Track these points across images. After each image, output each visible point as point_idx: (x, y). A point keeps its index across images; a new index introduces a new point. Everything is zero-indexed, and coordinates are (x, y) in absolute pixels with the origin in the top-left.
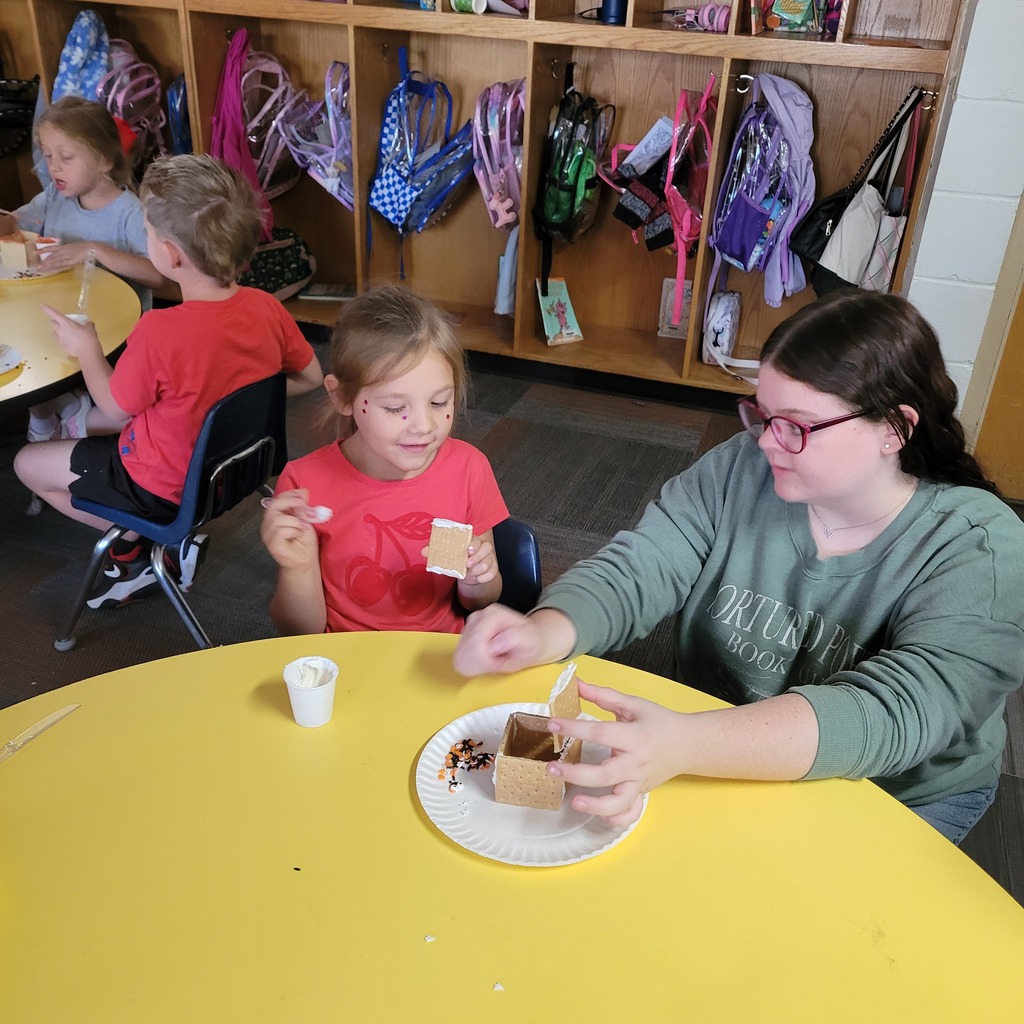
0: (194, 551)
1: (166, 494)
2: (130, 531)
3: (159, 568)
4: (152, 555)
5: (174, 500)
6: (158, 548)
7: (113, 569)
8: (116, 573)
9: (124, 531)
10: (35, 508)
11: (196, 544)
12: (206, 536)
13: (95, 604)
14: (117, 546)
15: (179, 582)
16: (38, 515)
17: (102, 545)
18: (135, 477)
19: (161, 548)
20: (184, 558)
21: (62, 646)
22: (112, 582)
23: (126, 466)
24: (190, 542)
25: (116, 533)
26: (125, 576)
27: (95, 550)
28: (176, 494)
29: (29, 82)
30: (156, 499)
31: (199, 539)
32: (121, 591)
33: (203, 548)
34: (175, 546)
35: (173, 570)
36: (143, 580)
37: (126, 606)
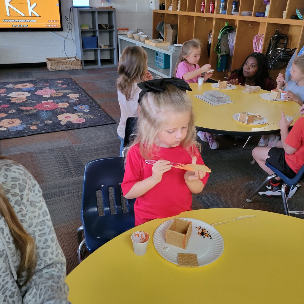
0: (296, 189)
1: (294, 169)
2: (279, 177)
3: (283, 190)
4: (282, 186)
5: (295, 171)
6: (285, 184)
7: (269, 187)
8: (270, 188)
9: (277, 176)
10: (253, 162)
11: (297, 187)
12: (300, 185)
13: (260, 193)
14: (273, 180)
15: (287, 196)
16: (253, 164)
17: (269, 178)
18: (287, 161)
19: (286, 184)
20: (292, 190)
21: (248, 200)
22: (267, 190)
23: (285, 157)
24: (295, 185)
25: (274, 176)
26: (272, 190)
27: (267, 178)
28: (297, 170)
29: (293, 50)
30: (290, 169)
31: (298, 186)
32: (269, 193)
33: (298, 188)
34: (290, 185)
35: (287, 192)
36: (277, 193)
37: (269, 198)
